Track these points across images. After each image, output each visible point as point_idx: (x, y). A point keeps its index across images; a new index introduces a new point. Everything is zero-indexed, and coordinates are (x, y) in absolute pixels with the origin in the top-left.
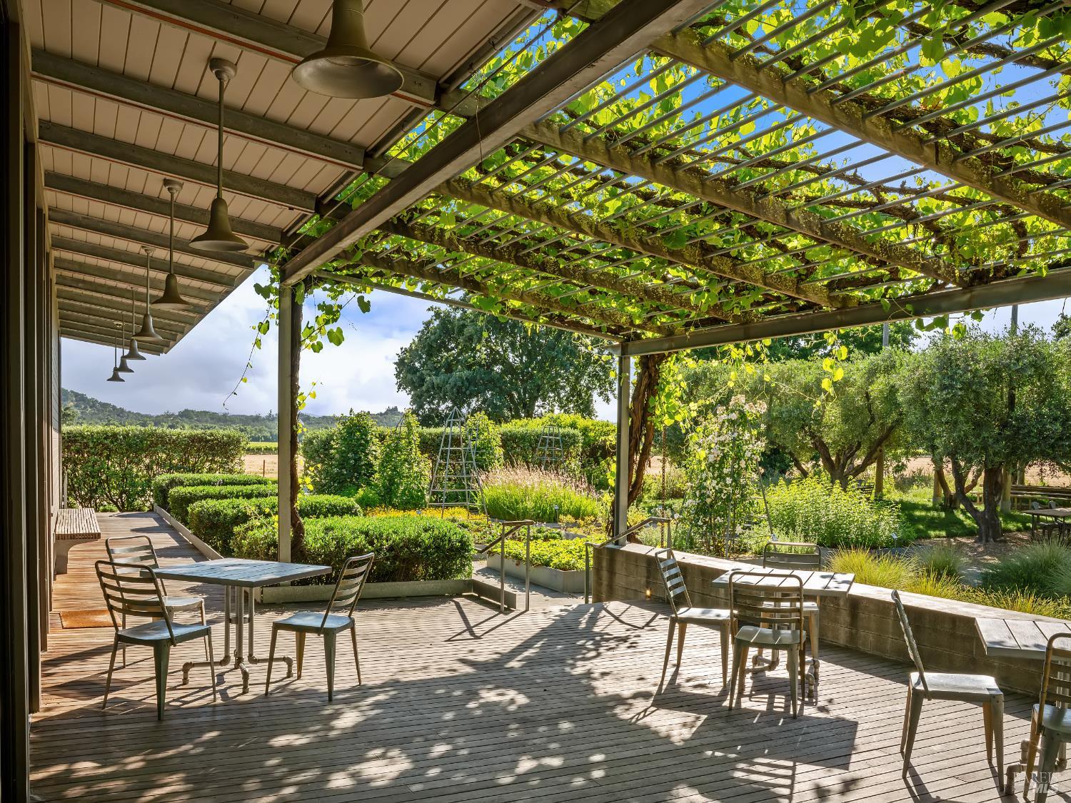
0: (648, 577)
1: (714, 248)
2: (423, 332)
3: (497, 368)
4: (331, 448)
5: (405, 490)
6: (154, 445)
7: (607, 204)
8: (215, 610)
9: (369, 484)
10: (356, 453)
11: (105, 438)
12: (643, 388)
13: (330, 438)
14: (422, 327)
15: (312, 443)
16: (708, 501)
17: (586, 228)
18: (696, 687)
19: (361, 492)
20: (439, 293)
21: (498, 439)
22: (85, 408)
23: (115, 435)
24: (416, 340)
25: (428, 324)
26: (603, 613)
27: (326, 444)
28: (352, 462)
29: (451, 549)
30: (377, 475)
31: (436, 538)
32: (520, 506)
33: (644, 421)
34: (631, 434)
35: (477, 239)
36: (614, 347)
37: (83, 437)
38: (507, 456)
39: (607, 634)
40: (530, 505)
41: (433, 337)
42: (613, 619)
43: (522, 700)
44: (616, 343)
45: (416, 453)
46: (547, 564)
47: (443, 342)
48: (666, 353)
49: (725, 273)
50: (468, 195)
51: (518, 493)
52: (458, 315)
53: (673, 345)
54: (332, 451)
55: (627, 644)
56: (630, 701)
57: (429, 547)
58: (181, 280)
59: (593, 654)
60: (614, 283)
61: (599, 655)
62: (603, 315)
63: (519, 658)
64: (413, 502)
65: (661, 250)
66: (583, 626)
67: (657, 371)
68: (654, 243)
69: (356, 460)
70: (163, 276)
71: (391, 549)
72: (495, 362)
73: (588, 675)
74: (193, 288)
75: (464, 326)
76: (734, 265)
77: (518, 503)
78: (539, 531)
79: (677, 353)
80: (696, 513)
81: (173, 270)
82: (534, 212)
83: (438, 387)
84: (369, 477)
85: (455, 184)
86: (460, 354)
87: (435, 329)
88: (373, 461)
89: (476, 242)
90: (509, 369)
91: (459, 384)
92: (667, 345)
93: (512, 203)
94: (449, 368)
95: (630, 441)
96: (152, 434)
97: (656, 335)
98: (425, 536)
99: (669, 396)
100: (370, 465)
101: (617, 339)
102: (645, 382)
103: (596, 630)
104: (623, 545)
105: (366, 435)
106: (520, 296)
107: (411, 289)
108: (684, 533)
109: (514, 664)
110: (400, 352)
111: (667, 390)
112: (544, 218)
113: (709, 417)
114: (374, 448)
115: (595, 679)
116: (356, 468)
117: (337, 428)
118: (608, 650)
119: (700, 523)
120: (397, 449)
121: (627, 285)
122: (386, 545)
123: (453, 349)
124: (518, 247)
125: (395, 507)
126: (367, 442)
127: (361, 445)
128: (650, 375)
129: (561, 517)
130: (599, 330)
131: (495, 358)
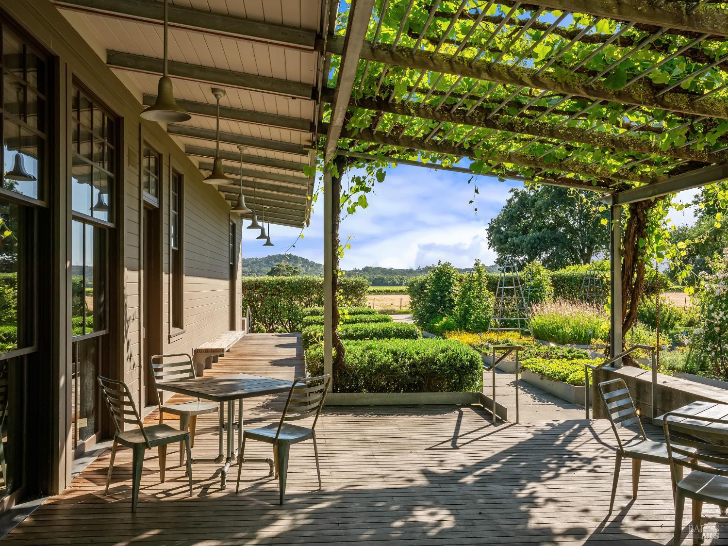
0: (638, 398)
1: (662, 87)
2: (506, 207)
3: (562, 230)
4: (426, 288)
5: (476, 318)
6: (308, 288)
7: (536, 50)
8: (272, 410)
9: (451, 314)
10: (442, 292)
11: (278, 284)
12: (632, 231)
13: (425, 281)
14: (506, 203)
15: (413, 285)
16: (717, 329)
17: (527, 80)
18: (638, 529)
19: (444, 319)
20: (447, 162)
21: (549, 281)
22: (308, 267)
23: (283, 282)
24: (502, 212)
25: (510, 201)
26: (587, 430)
27: (422, 286)
28: (439, 298)
29: (462, 367)
30: (457, 307)
31: (450, 358)
32: (560, 331)
33: (635, 260)
34: (623, 272)
35: (447, 108)
36: (607, 198)
37: (265, 284)
38: (557, 293)
39: (578, 454)
40: (568, 330)
41: (513, 210)
42: (592, 436)
43: (449, 522)
44: (608, 195)
45: (486, 292)
46: (564, 380)
47: (521, 213)
48: (652, 199)
49: (680, 109)
50: (411, 62)
51: (559, 321)
52: (532, 194)
53: (656, 191)
54: (426, 291)
55: (590, 467)
56: (558, 539)
57: (443, 365)
58: (225, 163)
59: (551, 474)
60: (582, 135)
61: (557, 476)
62: (585, 169)
63: (477, 473)
64: (481, 327)
65: (608, 94)
66: (559, 442)
67: (645, 216)
68: (599, 87)
69: (442, 297)
70: (211, 160)
71: (413, 365)
72: (559, 225)
73: (531, 500)
74: (289, 176)
75: (535, 200)
76: (691, 100)
77: (558, 329)
78: (569, 352)
79: (663, 198)
80: (705, 340)
81: (218, 155)
82: (474, 70)
83: (517, 245)
84: (451, 309)
85: (398, 53)
86: (534, 220)
87: (515, 204)
88: (453, 298)
89: (449, 111)
90: (570, 229)
91: (532, 241)
92: (650, 192)
93: (453, 64)
94: (525, 231)
95: (623, 278)
96: (307, 281)
97: (643, 184)
98: (441, 356)
99: (658, 237)
100: (452, 300)
101: (608, 191)
102: (634, 226)
103: (569, 448)
104: (619, 368)
105: (450, 279)
106: (510, 158)
107: (425, 161)
108: (695, 356)
109: (469, 479)
110: (490, 222)
111: (656, 232)
112: (484, 75)
113: (715, 256)
114: (455, 288)
115: (536, 506)
116: (442, 302)
117: (430, 275)
118: (568, 471)
119: (709, 349)
120: (470, 288)
121: (594, 137)
122: (408, 362)
123: (529, 217)
124: (484, 111)
125: (468, 331)
126: (450, 284)
127: (446, 286)
128: (639, 220)
129: (592, 340)
130: (589, 184)
131: (560, 222)
